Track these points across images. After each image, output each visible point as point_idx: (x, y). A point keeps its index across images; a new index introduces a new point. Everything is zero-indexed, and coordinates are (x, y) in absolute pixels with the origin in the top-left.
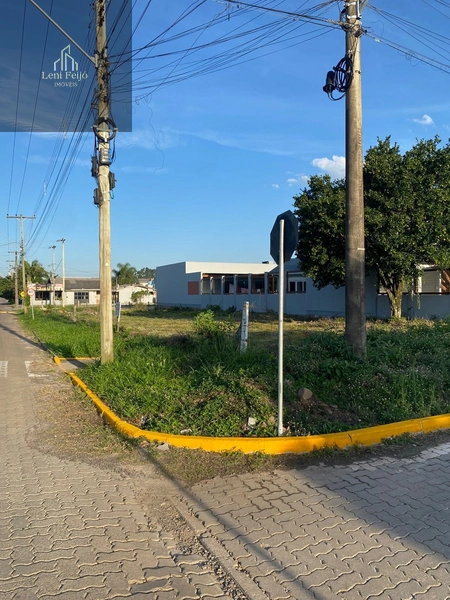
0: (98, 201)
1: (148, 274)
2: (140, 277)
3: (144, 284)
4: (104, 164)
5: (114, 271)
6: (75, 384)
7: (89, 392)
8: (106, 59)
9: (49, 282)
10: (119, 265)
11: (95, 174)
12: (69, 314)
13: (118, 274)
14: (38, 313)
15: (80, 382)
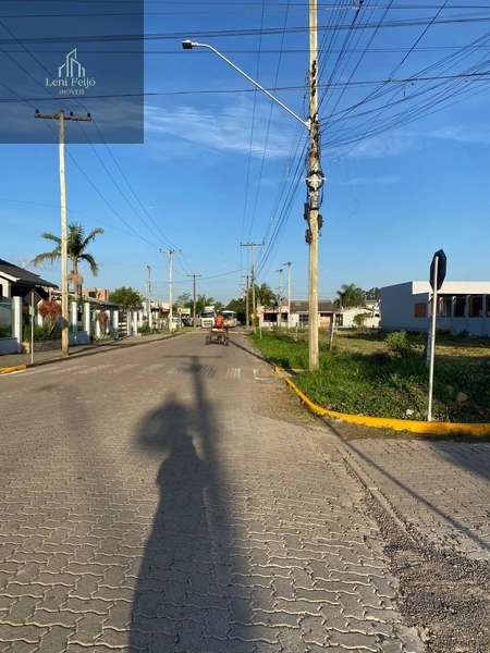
0: (309, 240)
1: (376, 294)
2: (369, 299)
3: (371, 306)
4: (314, 209)
5: (339, 293)
6: (288, 384)
7: (297, 390)
8: (317, 122)
9: (276, 304)
10: (344, 286)
11: (307, 217)
12: (291, 334)
13: (343, 295)
14: (265, 332)
15: (292, 384)
